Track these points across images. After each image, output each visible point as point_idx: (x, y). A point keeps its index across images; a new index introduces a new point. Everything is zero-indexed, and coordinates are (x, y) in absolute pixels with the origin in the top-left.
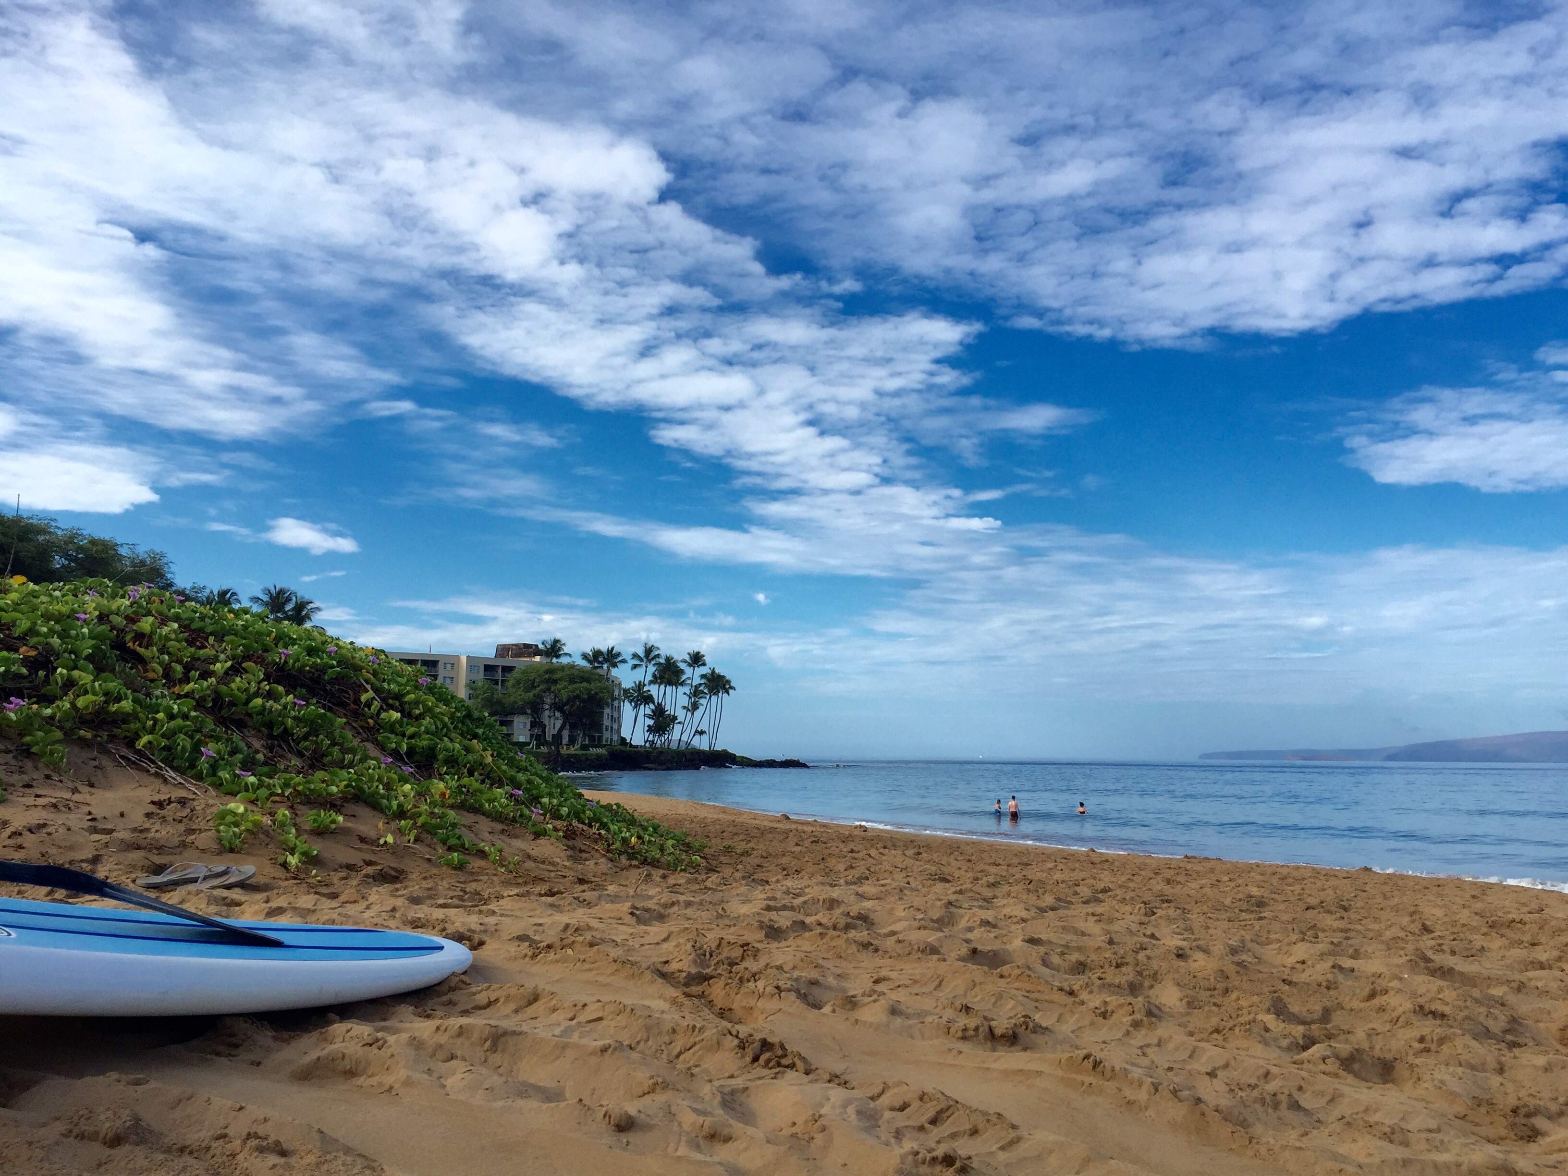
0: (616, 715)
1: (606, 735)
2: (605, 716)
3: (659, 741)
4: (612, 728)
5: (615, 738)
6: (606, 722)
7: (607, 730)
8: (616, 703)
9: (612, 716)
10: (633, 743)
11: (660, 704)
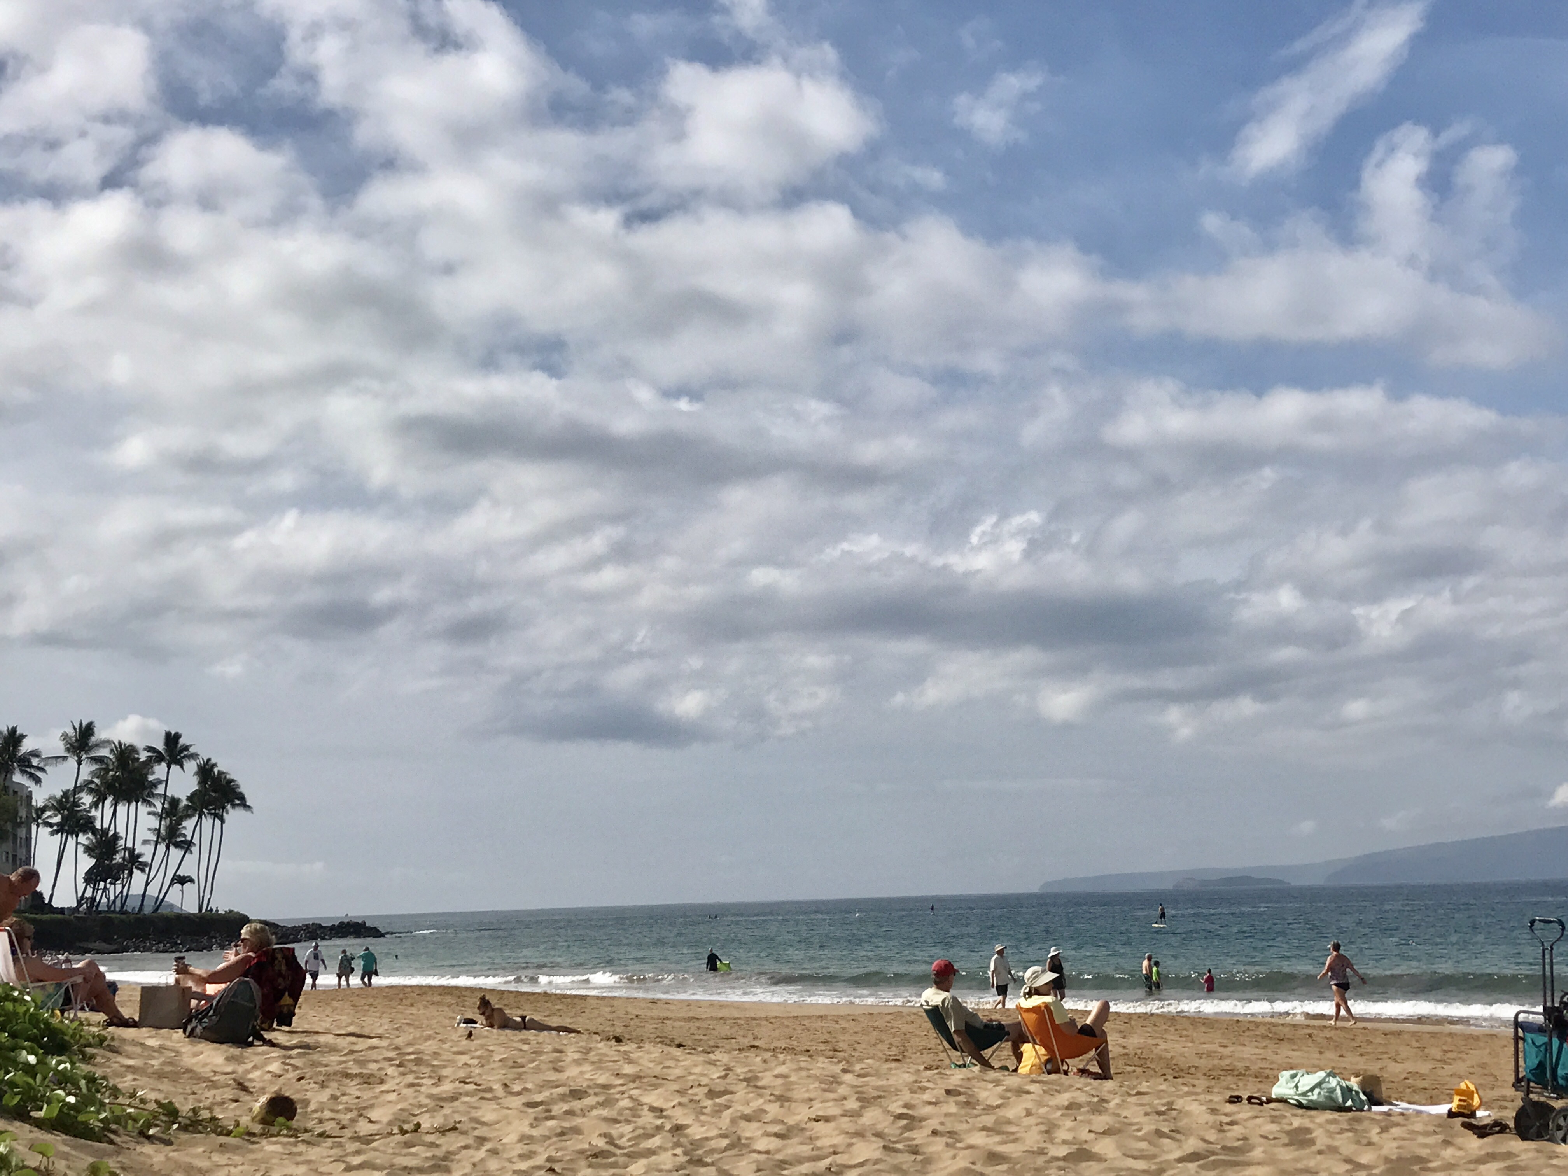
0: (21, 852)
8: (22, 833)
9: (15, 856)
10: (56, 904)
11: (105, 832)
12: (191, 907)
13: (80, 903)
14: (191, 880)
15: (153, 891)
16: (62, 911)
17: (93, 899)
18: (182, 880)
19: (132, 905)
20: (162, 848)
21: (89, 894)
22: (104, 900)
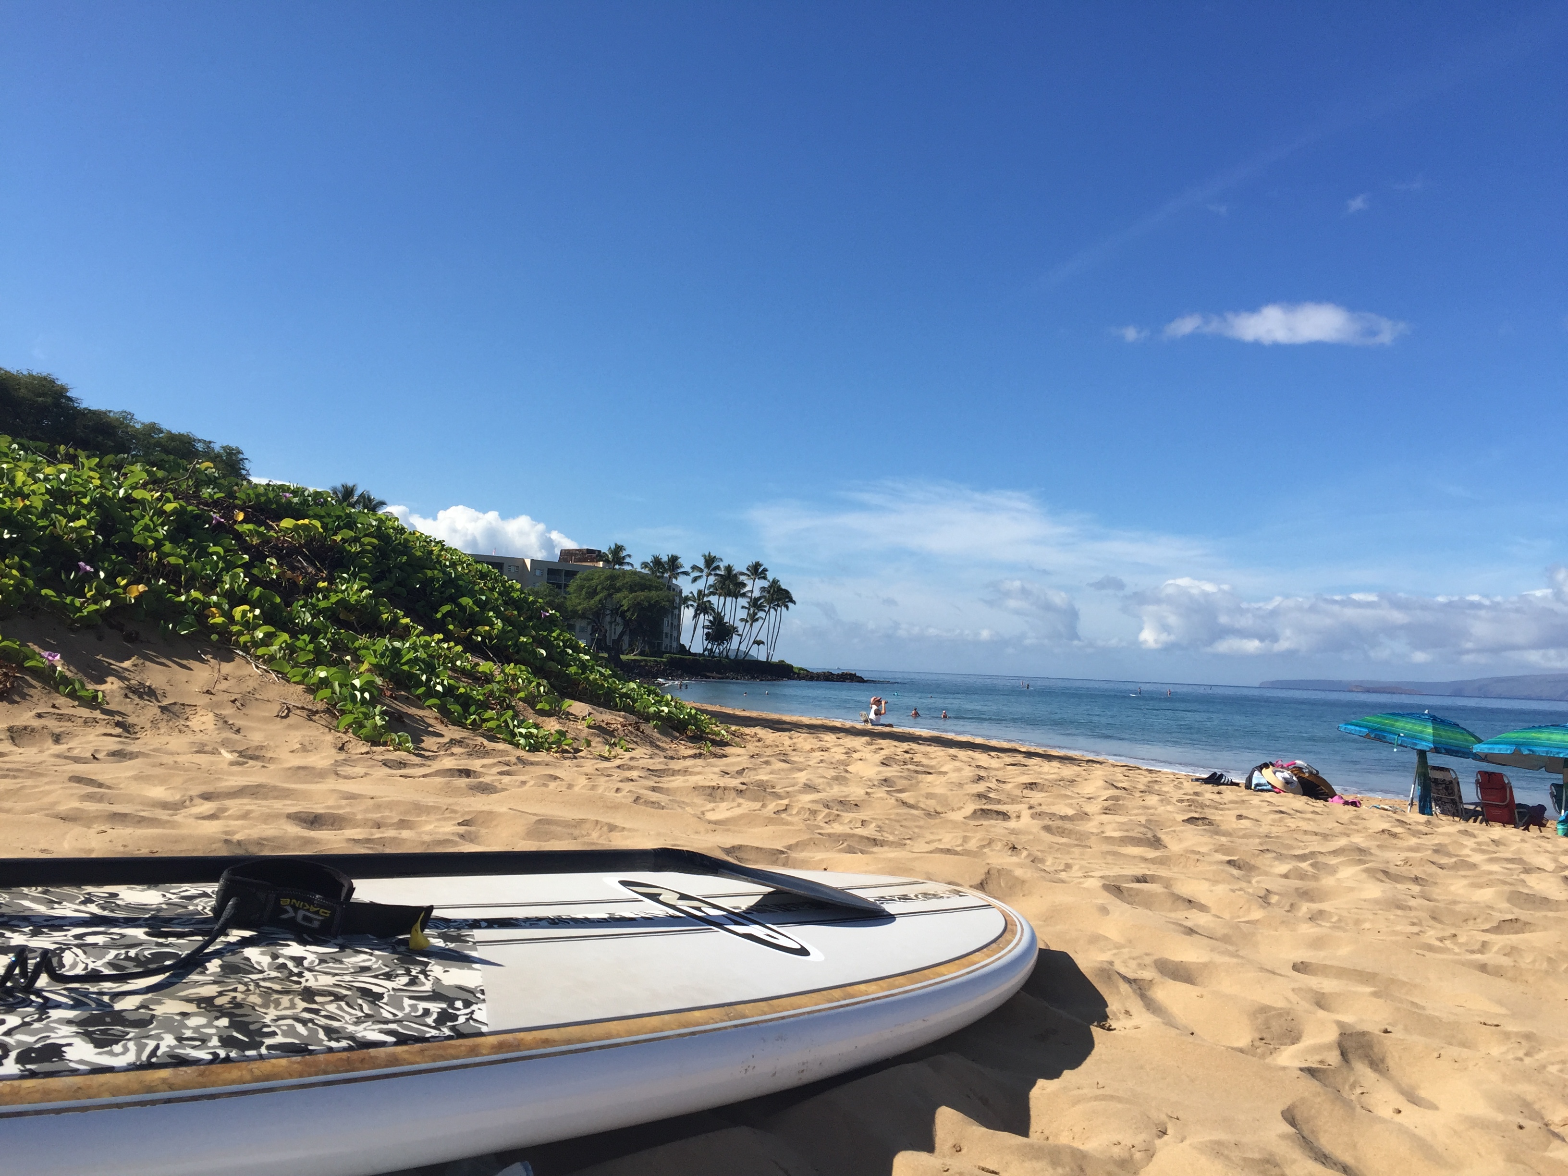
0: (675, 623)
1: (666, 642)
2: (665, 623)
4: (671, 635)
5: (675, 645)
6: (666, 629)
7: (667, 637)
8: (676, 611)
9: (672, 624)
10: (692, 651)
11: (719, 614)
12: (763, 658)
13: (704, 651)
14: (763, 643)
15: (743, 648)
16: (695, 654)
17: (711, 649)
18: (759, 643)
19: (732, 655)
20: (748, 625)
21: (709, 647)
22: (717, 651)
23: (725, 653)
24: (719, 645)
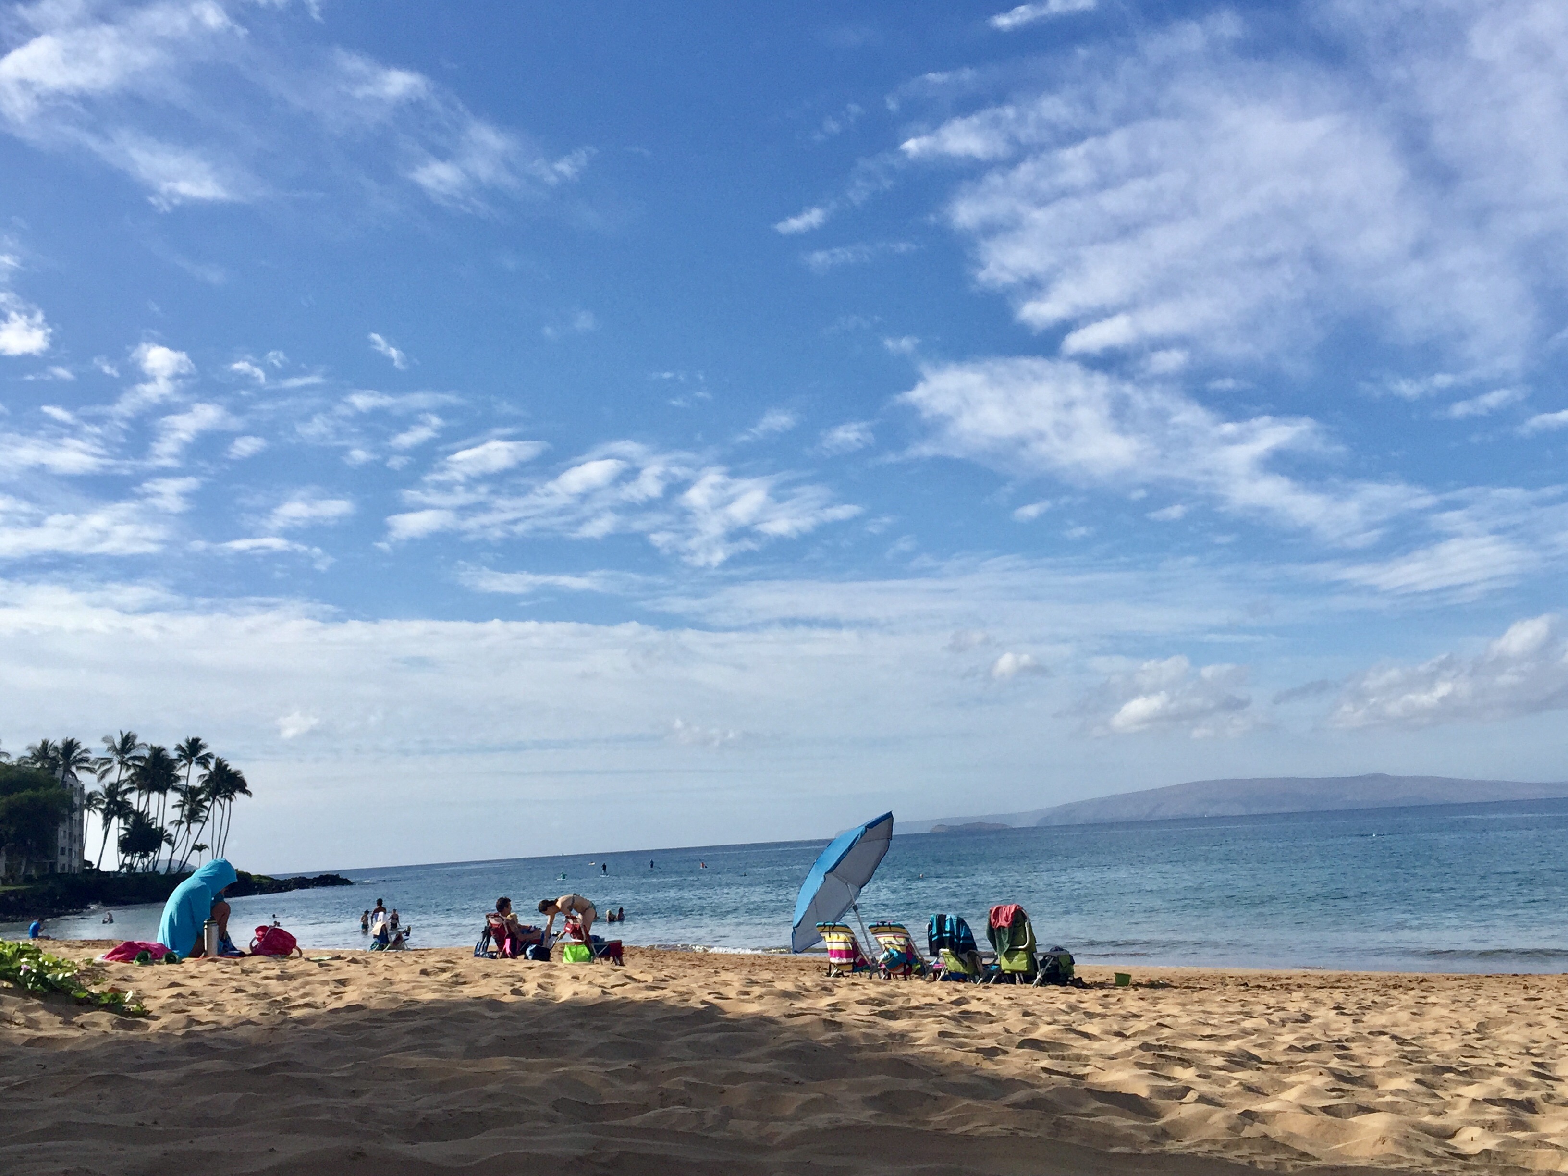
0: (76, 832)
1: (62, 860)
2: (61, 833)
3: (139, 863)
4: (70, 850)
5: (76, 863)
6: (62, 841)
7: (63, 853)
8: (76, 816)
11: (141, 816)
13: (121, 867)
14: (207, 848)
15: (177, 856)
16: (107, 873)
17: (131, 865)
18: (200, 848)
20: (184, 826)
21: (128, 860)
22: (140, 865)
23: (151, 866)
24: (141, 857)
